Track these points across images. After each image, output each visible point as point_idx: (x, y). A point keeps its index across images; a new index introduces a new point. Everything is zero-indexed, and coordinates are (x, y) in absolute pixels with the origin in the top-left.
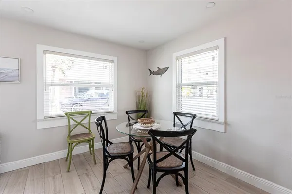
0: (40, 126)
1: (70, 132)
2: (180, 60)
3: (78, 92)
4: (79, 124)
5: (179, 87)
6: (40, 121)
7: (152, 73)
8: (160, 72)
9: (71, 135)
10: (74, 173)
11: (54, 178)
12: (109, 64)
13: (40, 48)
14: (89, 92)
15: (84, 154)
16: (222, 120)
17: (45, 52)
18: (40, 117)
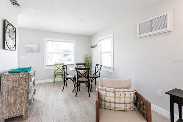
0: (45, 68)
1: (55, 71)
2: (101, 41)
3: (64, 56)
4: (59, 68)
5: (101, 53)
6: (45, 66)
7: (92, 47)
8: (94, 46)
9: (56, 72)
10: (56, 86)
11: (49, 86)
12: (72, 44)
13: (45, 39)
14: (69, 56)
15: (60, 81)
16: (112, 68)
17: (47, 41)
18: (45, 65)
